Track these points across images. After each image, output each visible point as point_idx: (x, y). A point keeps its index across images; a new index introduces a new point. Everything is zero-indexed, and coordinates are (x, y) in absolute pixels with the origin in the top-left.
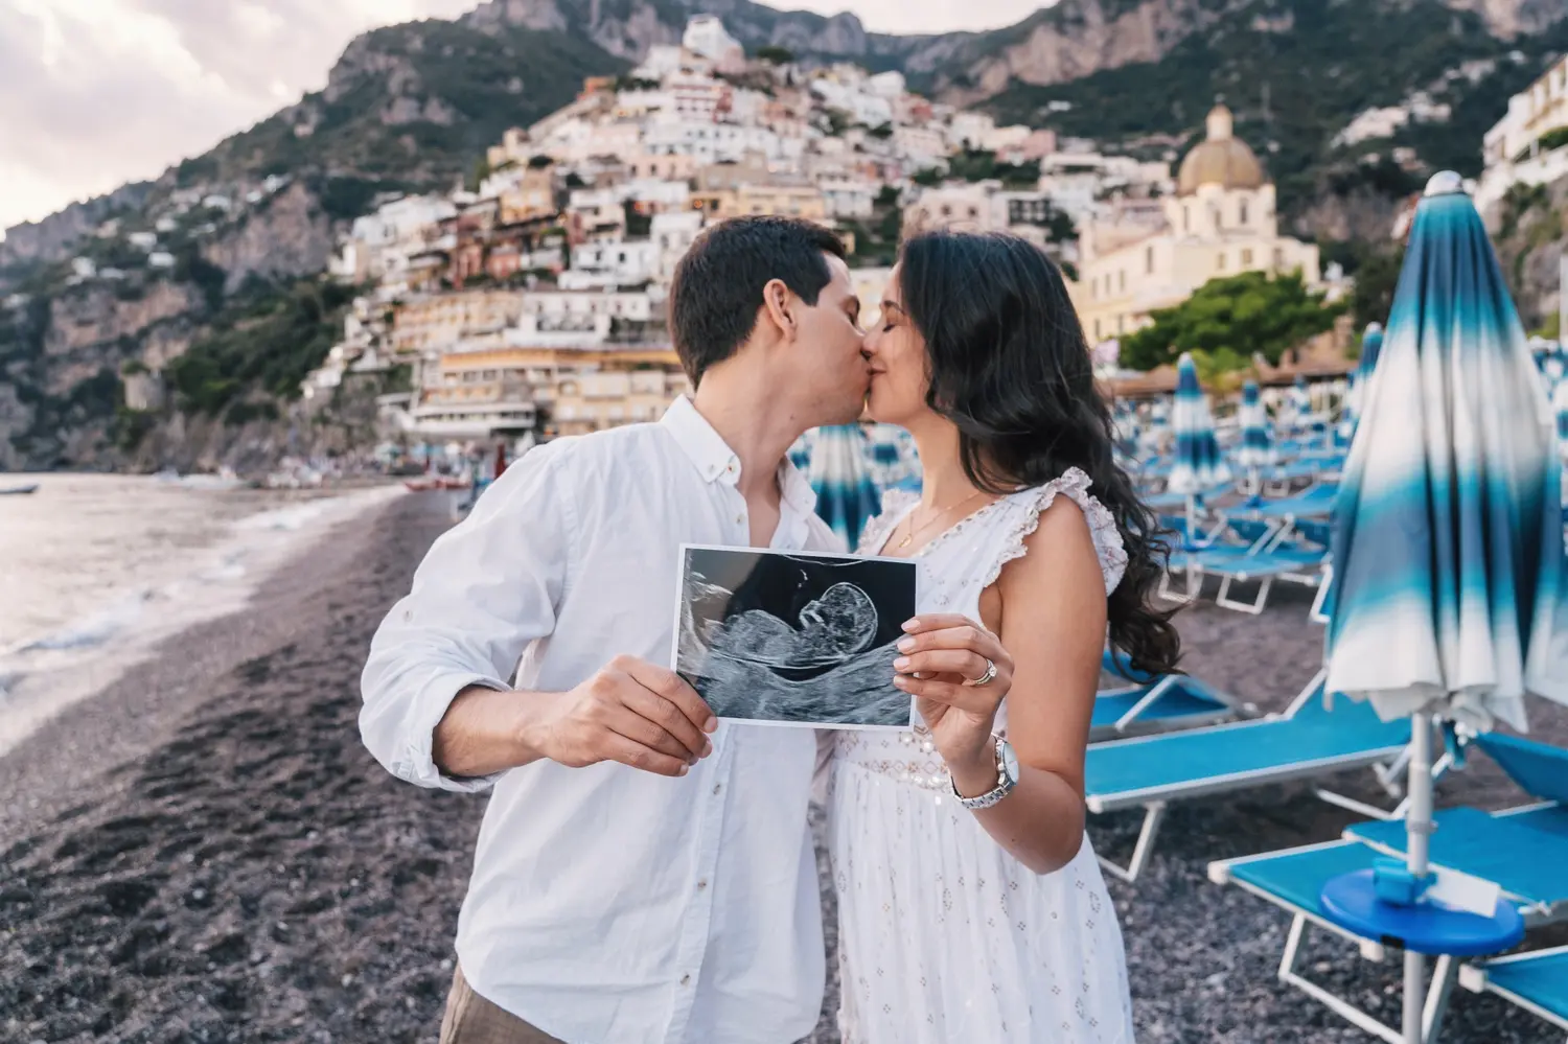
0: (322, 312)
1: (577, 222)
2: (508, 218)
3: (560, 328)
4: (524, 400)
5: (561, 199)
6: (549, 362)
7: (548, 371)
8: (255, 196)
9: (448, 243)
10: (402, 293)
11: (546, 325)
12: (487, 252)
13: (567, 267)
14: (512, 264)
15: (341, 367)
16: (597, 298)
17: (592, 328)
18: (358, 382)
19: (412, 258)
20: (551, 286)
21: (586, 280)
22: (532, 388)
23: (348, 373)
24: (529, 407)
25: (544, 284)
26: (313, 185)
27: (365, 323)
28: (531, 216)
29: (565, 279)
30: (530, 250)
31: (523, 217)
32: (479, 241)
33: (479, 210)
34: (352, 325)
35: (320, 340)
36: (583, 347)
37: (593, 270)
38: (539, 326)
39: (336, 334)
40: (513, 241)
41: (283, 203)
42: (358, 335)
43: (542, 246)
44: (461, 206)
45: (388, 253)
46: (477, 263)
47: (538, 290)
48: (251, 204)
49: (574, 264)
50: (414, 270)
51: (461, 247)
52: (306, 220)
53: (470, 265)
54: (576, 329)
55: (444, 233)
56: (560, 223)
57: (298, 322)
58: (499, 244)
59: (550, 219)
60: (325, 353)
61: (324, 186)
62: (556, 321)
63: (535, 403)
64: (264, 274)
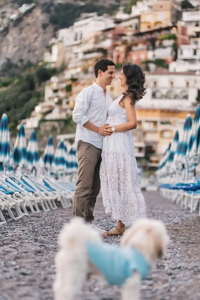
0: (37, 85)
1: (184, 31)
2: (144, 29)
3: (166, 97)
4: (139, 141)
5: (177, 16)
6: (157, 117)
7: (155, 123)
8: (14, 16)
9: (107, 44)
10: (78, 73)
11: (158, 95)
12: (129, 50)
13: (175, 59)
14: (143, 57)
15: (39, 117)
16: (191, 78)
17: (186, 97)
18: (48, 126)
19: (86, 53)
20: (165, 70)
21: (187, 67)
22: (145, 133)
23: (43, 121)
24: (142, 145)
25: (160, 69)
26: (46, 9)
27: (56, 91)
28: (158, 27)
29: (173, 66)
30: (154, 48)
31: (153, 28)
32: (125, 42)
33: (127, 24)
34: (48, 92)
35: (33, 100)
36: (179, 108)
37: (191, 61)
38: (154, 95)
39: (40, 97)
40: (144, 43)
41: (29, 20)
42: (50, 99)
43: (161, 46)
44: (118, 22)
45: (75, 50)
46: (123, 56)
47: (155, 73)
48: (12, 20)
49: (179, 56)
50: (86, 60)
51: (114, 46)
52: (41, 30)
53: (118, 57)
54: (176, 97)
55: (105, 38)
56: (173, 31)
57: (23, 90)
58: (136, 45)
59: (168, 29)
60: (33, 109)
61: (52, 8)
62: (164, 92)
63: (146, 143)
64: (15, 61)
